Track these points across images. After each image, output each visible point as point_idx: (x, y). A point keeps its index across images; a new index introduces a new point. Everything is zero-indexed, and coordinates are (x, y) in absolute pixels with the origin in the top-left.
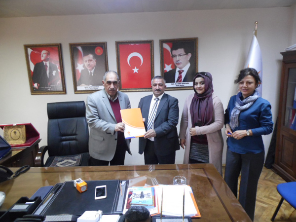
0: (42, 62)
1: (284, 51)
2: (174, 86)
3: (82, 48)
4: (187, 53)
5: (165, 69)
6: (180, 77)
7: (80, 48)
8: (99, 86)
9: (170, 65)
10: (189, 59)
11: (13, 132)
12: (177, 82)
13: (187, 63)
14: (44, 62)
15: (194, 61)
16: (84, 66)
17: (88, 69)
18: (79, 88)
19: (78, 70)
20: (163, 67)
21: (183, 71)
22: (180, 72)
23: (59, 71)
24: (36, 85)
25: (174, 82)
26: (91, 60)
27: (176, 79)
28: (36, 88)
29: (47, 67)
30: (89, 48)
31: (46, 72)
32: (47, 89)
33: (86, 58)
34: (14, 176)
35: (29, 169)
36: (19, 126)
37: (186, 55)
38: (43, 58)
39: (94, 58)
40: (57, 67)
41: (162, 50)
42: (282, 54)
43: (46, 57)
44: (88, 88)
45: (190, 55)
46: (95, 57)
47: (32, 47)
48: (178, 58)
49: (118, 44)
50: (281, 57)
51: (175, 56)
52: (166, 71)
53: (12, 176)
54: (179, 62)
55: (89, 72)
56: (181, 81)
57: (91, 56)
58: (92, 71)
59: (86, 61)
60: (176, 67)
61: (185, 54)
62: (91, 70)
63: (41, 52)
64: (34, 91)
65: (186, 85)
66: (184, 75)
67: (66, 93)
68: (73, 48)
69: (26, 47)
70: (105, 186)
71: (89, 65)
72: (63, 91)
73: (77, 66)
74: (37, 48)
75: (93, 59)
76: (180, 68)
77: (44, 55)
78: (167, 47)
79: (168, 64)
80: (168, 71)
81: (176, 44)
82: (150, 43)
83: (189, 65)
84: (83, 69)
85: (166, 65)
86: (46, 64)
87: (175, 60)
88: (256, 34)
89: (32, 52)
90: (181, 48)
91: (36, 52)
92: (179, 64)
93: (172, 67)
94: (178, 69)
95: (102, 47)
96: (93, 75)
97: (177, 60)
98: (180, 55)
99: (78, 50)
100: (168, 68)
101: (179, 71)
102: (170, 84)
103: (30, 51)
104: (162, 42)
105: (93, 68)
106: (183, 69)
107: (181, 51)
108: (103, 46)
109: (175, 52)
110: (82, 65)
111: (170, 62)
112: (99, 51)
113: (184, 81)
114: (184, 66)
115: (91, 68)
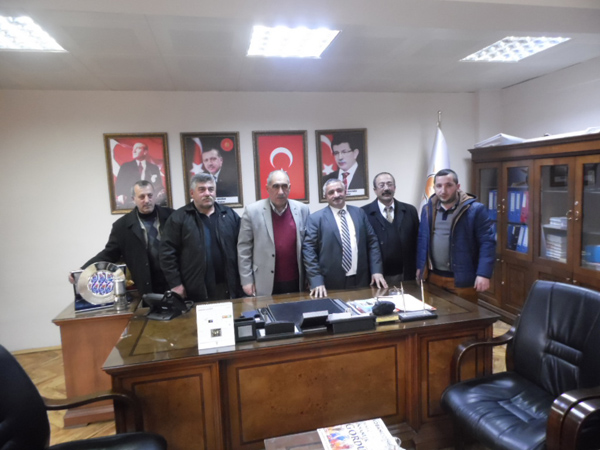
0: (134, 161)
1: (473, 148)
3: (202, 140)
4: (353, 150)
5: (324, 172)
6: (345, 182)
7: (197, 140)
9: (331, 166)
10: (355, 157)
13: (353, 164)
14: (138, 162)
15: (362, 161)
20: (320, 168)
21: (348, 174)
22: (345, 176)
23: (162, 174)
24: (121, 198)
26: (215, 159)
28: (120, 204)
29: (142, 168)
30: (212, 140)
31: (140, 178)
33: (207, 155)
37: (352, 152)
38: (135, 156)
39: (219, 156)
40: (160, 168)
41: (320, 145)
42: (471, 151)
43: (141, 153)
45: (357, 152)
46: (222, 153)
47: (116, 137)
48: (341, 156)
49: (256, 135)
50: (469, 155)
51: (337, 153)
54: (343, 161)
56: (346, 189)
57: (214, 153)
58: (216, 176)
59: (207, 160)
60: (338, 169)
61: (350, 150)
62: (214, 173)
63: (133, 145)
64: (117, 208)
65: (352, 194)
66: (349, 179)
68: (187, 139)
69: (107, 138)
71: (211, 165)
73: (192, 167)
74: (126, 139)
75: (217, 157)
76: (344, 170)
77: (139, 151)
78: (325, 139)
79: (328, 165)
81: (338, 136)
82: (302, 134)
83: (356, 166)
85: (325, 166)
86: (140, 164)
87: (337, 158)
88: (440, 126)
89: (117, 146)
90: (345, 141)
91: (123, 145)
92: (342, 164)
93: (333, 168)
94: (341, 172)
95: (232, 139)
96: (217, 180)
97: (340, 158)
98: (344, 152)
99: (194, 143)
100: (328, 170)
101: (343, 174)
103: (113, 143)
104: (319, 134)
105: (217, 171)
106: (348, 172)
107: (345, 146)
108: (234, 137)
109: (337, 148)
110: (201, 165)
111: (331, 161)
112: (227, 145)
113: (350, 188)
114: (350, 167)
115: (214, 170)
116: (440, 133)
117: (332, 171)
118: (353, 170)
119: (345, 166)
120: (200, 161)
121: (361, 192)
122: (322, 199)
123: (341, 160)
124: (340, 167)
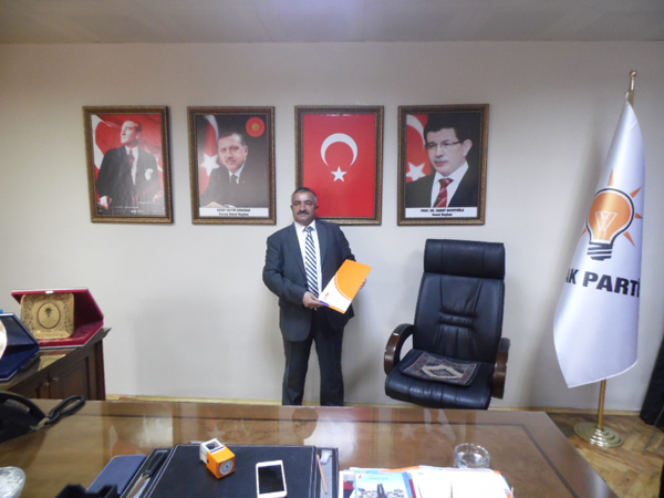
0: (123, 148)
2: (429, 215)
3: (218, 119)
4: (461, 140)
5: (408, 175)
6: (443, 195)
7: (212, 119)
8: (252, 209)
9: (422, 166)
10: (465, 154)
11: (43, 309)
12: (435, 206)
13: (460, 164)
14: (128, 149)
15: (477, 160)
16: (218, 161)
17: (229, 167)
18: (204, 212)
19: (205, 170)
20: (403, 169)
21: (451, 181)
22: (444, 184)
23: (160, 169)
24: (103, 201)
25: (429, 206)
26: (237, 148)
27: (433, 200)
28: (103, 208)
29: (133, 158)
30: (233, 120)
31: (129, 171)
32: (128, 210)
33: (225, 143)
34: (46, 424)
35: (81, 405)
36: (58, 295)
37: (459, 145)
38: (124, 140)
39: (242, 143)
40: (157, 160)
41: (404, 130)
43: (133, 136)
44: (226, 212)
45: (468, 145)
46: (247, 140)
47: (101, 112)
48: (439, 150)
49: (302, 113)
51: (434, 145)
52: (410, 178)
53: (42, 423)
54: (443, 159)
55: (231, 174)
56: (444, 205)
57: (236, 139)
58: (238, 174)
59: (225, 150)
60: (434, 171)
61: (456, 140)
62: (234, 170)
63: (121, 124)
64: (98, 214)
65: (456, 214)
66: (452, 190)
67: (172, 222)
68: (197, 118)
69: (88, 112)
70: (280, 462)
71: (230, 158)
72: (167, 217)
73: (203, 160)
74: (113, 115)
75: (240, 146)
76: (443, 174)
77: (129, 132)
78: (414, 122)
79: (417, 164)
80: (415, 179)
81: (436, 117)
82: (376, 113)
83: (464, 168)
84: (217, 166)
85: (411, 166)
86: (131, 152)
87: (432, 153)
88: (631, 100)
89: (100, 124)
90: (448, 126)
91: (109, 125)
92: (441, 164)
93: (424, 171)
94: (438, 177)
95: (263, 118)
96: (237, 181)
97: (438, 154)
98: (445, 143)
99: (207, 123)
100: (416, 173)
101: (441, 181)
102: (419, 209)
103: (96, 120)
104: (404, 112)
105: (239, 167)
106: (450, 177)
107: (448, 134)
108: (266, 116)
109: (432, 136)
110: (215, 158)
111: (421, 158)
112: (255, 127)
113: (453, 204)
114: (454, 170)
115: (234, 166)
116: (630, 113)
117: (423, 175)
118: (459, 174)
119: (445, 168)
120: (214, 152)
121: (471, 212)
122: (402, 220)
123: (439, 157)
124: (437, 168)
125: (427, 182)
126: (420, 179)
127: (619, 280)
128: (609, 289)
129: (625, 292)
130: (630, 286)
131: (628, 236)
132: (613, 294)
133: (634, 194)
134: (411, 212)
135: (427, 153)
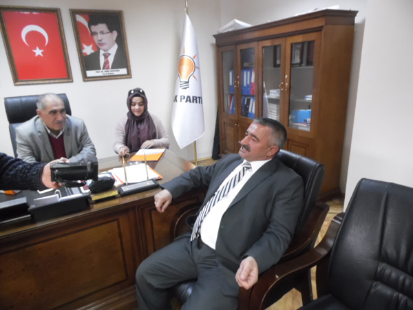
1: (216, 33)
2: (100, 74)
4: (111, 30)
5: (84, 51)
6: (106, 63)
9: (91, 46)
10: (115, 38)
12: (103, 69)
13: (113, 45)
20: (80, 49)
21: (109, 54)
22: (106, 56)
25: (100, 69)
27: (102, 65)
37: (110, 33)
41: (76, 24)
42: (215, 36)
45: (115, 34)
48: (100, 37)
50: (214, 41)
51: (95, 33)
52: (86, 54)
54: (103, 42)
56: (108, 68)
60: (99, 49)
61: (108, 31)
65: (116, 73)
66: (111, 59)
76: (104, 50)
78: (81, 19)
79: (88, 45)
80: (88, 53)
81: (95, 17)
82: (55, 12)
85: (85, 46)
87: (97, 38)
88: (187, 12)
90: (102, 22)
92: (102, 45)
93: (93, 48)
94: (102, 52)
98: (102, 33)
100: (88, 50)
101: (104, 55)
104: (74, 13)
106: (109, 52)
107: (102, 27)
109: (94, 28)
111: (90, 41)
113: (112, 68)
114: (110, 48)
116: (188, 19)
117: (93, 51)
118: (113, 50)
119: (105, 47)
121: (123, 71)
122: (86, 78)
123: (100, 41)
124: (100, 47)
125: (95, 56)
126: (92, 54)
127: (193, 97)
128: (190, 102)
129: (196, 102)
130: (198, 99)
131: (194, 77)
132: (192, 103)
133: (194, 57)
134: (90, 73)
135: (93, 39)
